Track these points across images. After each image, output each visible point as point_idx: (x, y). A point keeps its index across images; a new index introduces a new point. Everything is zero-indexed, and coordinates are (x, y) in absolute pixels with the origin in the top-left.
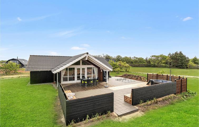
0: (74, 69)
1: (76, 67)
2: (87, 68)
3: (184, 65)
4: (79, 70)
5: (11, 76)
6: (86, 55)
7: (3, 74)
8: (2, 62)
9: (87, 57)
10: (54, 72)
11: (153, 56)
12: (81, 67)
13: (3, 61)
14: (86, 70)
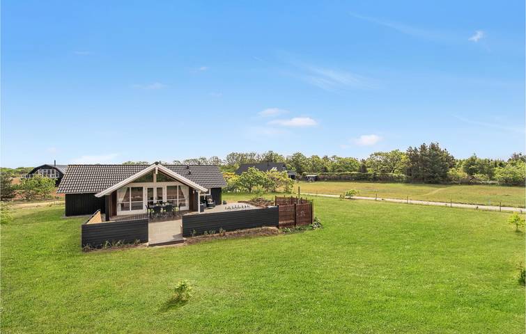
0: (141, 189)
1: (146, 186)
2: (168, 187)
3: (437, 176)
4: (150, 190)
5: (36, 204)
6: (155, 166)
7: (22, 201)
8: (20, 170)
9: (157, 169)
10: (98, 195)
11: (376, 154)
12: (155, 185)
13: (23, 168)
14: (165, 192)
